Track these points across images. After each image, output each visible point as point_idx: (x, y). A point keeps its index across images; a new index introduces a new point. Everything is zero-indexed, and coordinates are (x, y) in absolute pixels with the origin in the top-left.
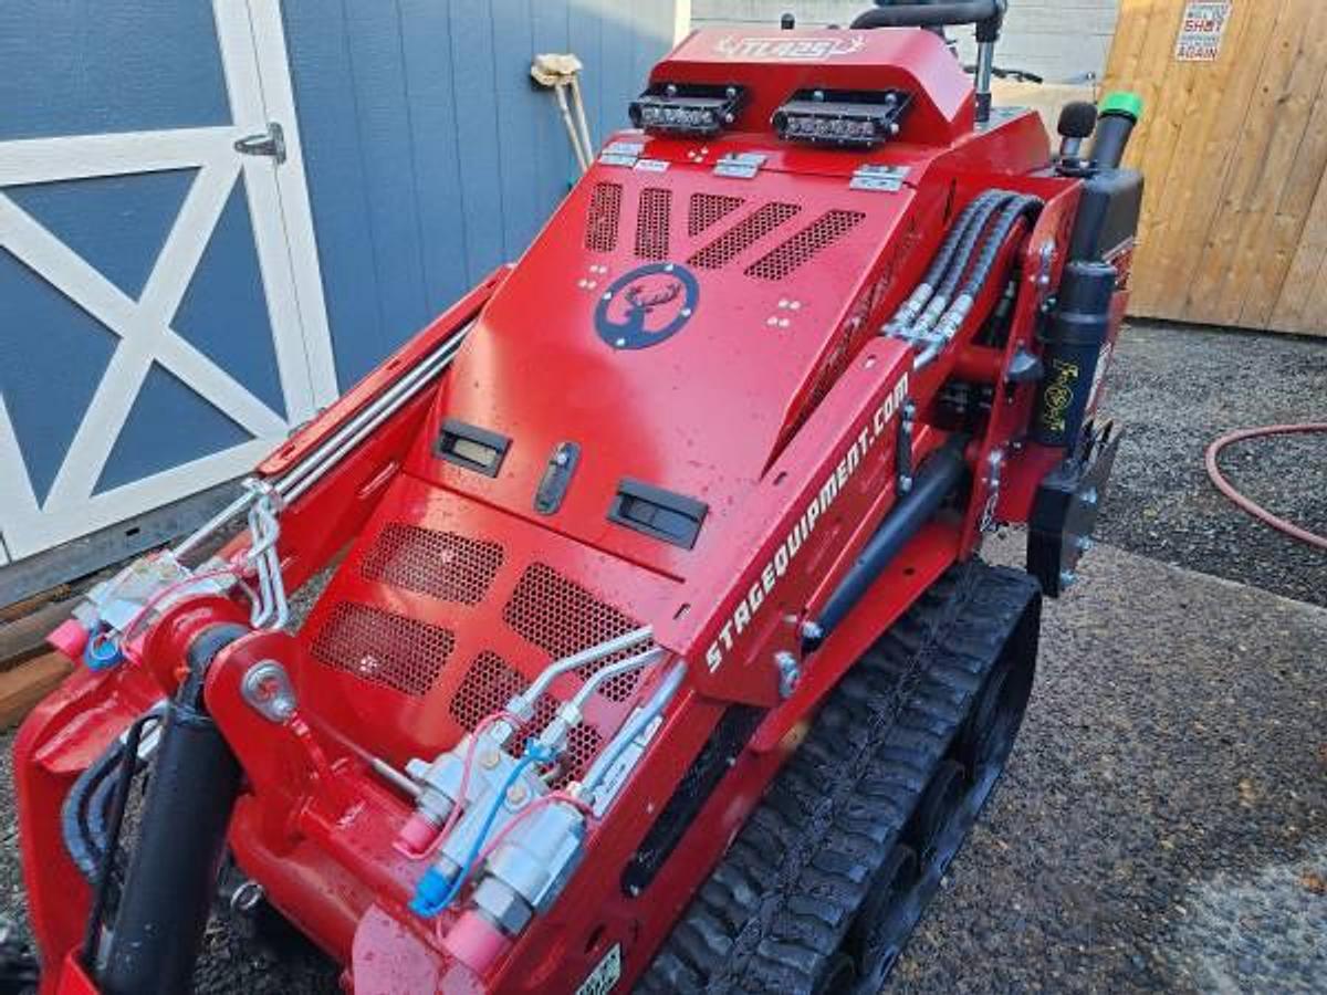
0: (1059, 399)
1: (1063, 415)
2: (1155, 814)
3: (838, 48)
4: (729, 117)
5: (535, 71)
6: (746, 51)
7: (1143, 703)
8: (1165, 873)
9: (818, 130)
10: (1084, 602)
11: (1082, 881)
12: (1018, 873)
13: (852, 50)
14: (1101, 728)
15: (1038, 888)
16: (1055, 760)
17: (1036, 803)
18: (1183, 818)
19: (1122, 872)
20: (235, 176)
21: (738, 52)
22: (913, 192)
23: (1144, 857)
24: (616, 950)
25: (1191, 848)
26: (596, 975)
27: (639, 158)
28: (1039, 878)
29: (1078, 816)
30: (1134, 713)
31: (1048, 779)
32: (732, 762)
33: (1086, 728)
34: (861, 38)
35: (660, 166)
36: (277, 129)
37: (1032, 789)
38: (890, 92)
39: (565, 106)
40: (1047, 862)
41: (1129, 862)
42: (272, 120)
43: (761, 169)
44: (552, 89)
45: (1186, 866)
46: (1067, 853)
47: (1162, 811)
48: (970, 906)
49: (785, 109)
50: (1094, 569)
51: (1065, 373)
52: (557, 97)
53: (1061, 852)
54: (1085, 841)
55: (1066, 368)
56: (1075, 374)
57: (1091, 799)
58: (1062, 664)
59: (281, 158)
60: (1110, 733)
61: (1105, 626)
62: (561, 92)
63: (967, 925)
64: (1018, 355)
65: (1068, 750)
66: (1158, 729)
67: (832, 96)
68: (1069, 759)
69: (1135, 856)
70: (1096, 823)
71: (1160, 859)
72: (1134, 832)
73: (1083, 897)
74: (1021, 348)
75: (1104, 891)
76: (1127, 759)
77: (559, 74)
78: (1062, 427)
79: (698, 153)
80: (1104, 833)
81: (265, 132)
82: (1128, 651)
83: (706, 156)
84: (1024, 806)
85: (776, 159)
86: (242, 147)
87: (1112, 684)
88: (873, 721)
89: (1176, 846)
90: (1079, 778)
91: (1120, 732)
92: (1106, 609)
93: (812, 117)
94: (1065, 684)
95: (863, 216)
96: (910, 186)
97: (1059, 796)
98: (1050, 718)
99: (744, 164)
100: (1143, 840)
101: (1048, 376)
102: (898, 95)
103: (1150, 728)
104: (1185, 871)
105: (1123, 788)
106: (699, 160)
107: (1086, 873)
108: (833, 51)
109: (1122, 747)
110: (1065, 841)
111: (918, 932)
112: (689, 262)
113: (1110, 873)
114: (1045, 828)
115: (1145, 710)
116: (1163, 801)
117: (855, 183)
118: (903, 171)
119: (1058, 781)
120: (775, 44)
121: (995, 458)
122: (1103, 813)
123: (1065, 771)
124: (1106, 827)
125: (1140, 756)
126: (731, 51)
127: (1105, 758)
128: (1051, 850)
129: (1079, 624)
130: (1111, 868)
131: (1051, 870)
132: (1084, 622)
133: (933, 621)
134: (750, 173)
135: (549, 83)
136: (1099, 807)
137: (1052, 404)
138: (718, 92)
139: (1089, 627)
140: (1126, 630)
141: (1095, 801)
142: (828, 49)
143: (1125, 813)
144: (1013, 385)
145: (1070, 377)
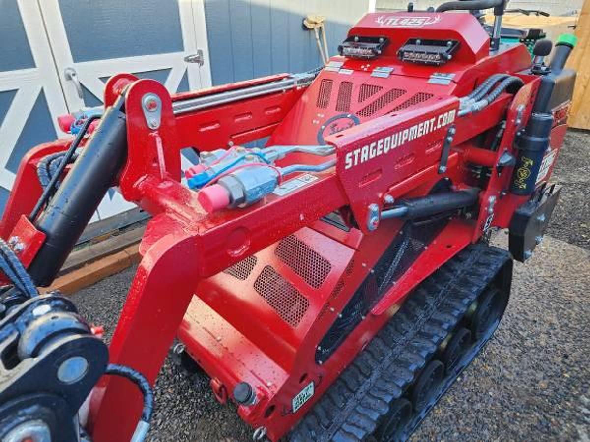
0: (524, 174)
1: (525, 181)
2: (563, 362)
3: (429, 21)
4: (379, 52)
5: (305, 22)
6: (388, 23)
7: (566, 313)
8: (563, 388)
9: (417, 57)
10: (543, 266)
11: (523, 387)
12: (493, 380)
13: (434, 22)
14: (542, 322)
15: (502, 387)
16: (518, 334)
17: (507, 352)
18: (577, 365)
19: (542, 384)
20: (185, 70)
21: (384, 24)
22: (456, 85)
23: (555, 380)
24: (312, 384)
25: (578, 378)
26: (303, 392)
27: (341, 68)
28: (502, 383)
29: (525, 359)
30: (559, 317)
31: (514, 342)
32: (363, 318)
33: (535, 321)
34: (439, 17)
35: (349, 72)
36: (200, 52)
37: (505, 346)
38: (450, 41)
39: (318, 37)
40: (508, 377)
41: (547, 381)
42: (198, 48)
43: (391, 74)
44: (313, 29)
45: (574, 385)
46: (517, 374)
47: (566, 361)
48: (469, 391)
49: (402, 49)
50: (551, 251)
51: (527, 163)
52: (315, 33)
53: (515, 374)
54: (526, 370)
55: (527, 160)
56: (532, 164)
57: (533, 352)
58: (527, 293)
59: (202, 64)
60: (547, 325)
61: (552, 277)
62: (316, 30)
63: (467, 397)
64: (504, 153)
65: (525, 330)
66: (570, 325)
67: (424, 43)
68: (524, 335)
69: (550, 379)
70: (533, 363)
71: (562, 381)
72: (551, 369)
73: (522, 393)
74: (506, 151)
75: (532, 392)
76: (553, 337)
77: (316, 23)
78: (524, 187)
79: (366, 67)
80: (537, 367)
81: (196, 53)
82: (563, 290)
83: (369, 68)
84: (500, 352)
85: (398, 69)
86: (188, 60)
87: (551, 303)
88: (427, 308)
89: (571, 376)
90: (528, 343)
91: (551, 324)
92: (554, 269)
93: (415, 52)
94: (529, 302)
95: (432, 96)
96: (455, 82)
97: (517, 350)
98: (518, 316)
99: (382, 72)
100: (554, 372)
101: (519, 164)
102: (453, 42)
103: (567, 325)
104: (573, 388)
105: (549, 349)
106: (365, 69)
107: (525, 383)
108: (426, 23)
109: (552, 332)
110: (517, 369)
111: (444, 398)
112: (357, 114)
113: (537, 385)
114: (508, 363)
115: (566, 317)
116: (566, 356)
117: (430, 81)
118: (452, 76)
119: (518, 343)
120: (402, 19)
121: (492, 199)
122: (537, 359)
123: (523, 339)
124: (538, 366)
125: (559, 336)
126: (382, 22)
127: (542, 335)
128: (511, 372)
129: (539, 275)
130: (538, 383)
131: (509, 380)
132: (542, 274)
133: (459, 268)
134: (387, 75)
135: (312, 27)
136: (536, 356)
137: (520, 176)
138: (376, 40)
139: (544, 277)
140: (562, 279)
141: (535, 353)
142: (424, 22)
143: (548, 360)
144: (501, 168)
145: (529, 165)
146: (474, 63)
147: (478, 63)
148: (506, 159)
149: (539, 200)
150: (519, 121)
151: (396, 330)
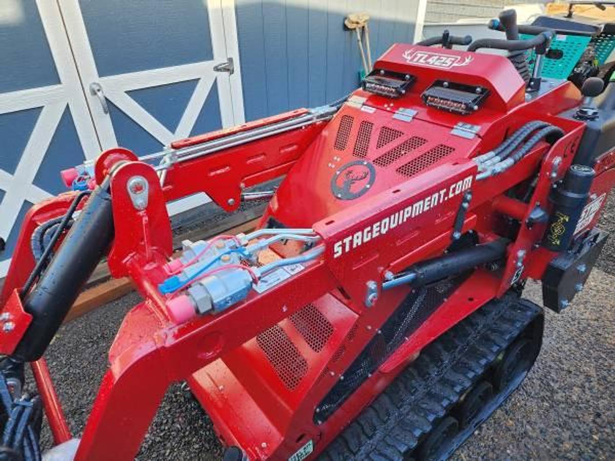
0: (558, 230)
1: (558, 237)
2: (594, 422)
3: (457, 63)
4: (403, 92)
5: (346, 22)
6: (416, 60)
7: (606, 364)
8: (590, 451)
9: (441, 104)
10: (589, 306)
11: (545, 447)
12: (513, 436)
13: (464, 64)
14: (578, 373)
15: (522, 445)
16: (549, 385)
17: (533, 404)
18: (609, 426)
19: (567, 446)
20: (213, 82)
21: (411, 60)
22: (480, 140)
23: (582, 442)
24: (311, 442)
25: (608, 442)
26: (301, 450)
27: (364, 104)
28: (523, 440)
29: (552, 415)
30: (597, 369)
31: (542, 394)
32: (370, 375)
33: (570, 372)
34: (470, 57)
35: (371, 110)
36: (231, 60)
37: (532, 397)
38: (479, 87)
39: (359, 37)
40: (530, 434)
41: (572, 442)
42: (229, 57)
43: (414, 118)
44: (355, 29)
45: (602, 449)
46: (541, 432)
47: (598, 420)
48: (485, 447)
49: (426, 93)
50: (600, 288)
53: (538, 431)
54: (552, 427)
56: (567, 220)
57: (562, 408)
58: (566, 337)
59: (232, 72)
60: (582, 377)
61: (597, 320)
62: (358, 30)
63: (482, 454)
64: (535, 209)
65: (557, 382)
66: (609, 379)
67: (452, 86)
68: (556, 386)
69: (577, 440)
70: (561, 420)
71: (589, 443)
72: (579, 428)
73: (543, 454)
74: (539, 206)
75: (555, 453)
76: (588, 392)
77: (357, 23)
78: (558, 243)
79: (389, 106)
80: (564, 426)
81: (226, 62)
82: (607, 335)
83: (392, 107)
84: (526, 405)
85: (423, 113)
86: (217, 69)
87: (591, 351)
88: (441, 365)
89: (600, 439)
90: (559, 396)
91: (588, 378)
92: (601, 310)
93: (440, 95)
94: (566, 348)
95: (454, 150)
96: (479, 137)
97: (546, 404)
98: (553, 365)
99: (405, 115)
100: (582, 432)
102: (482, 89)
103: (605, 378)
104: (601, 452)
105: (580, 405)
106: (388, 109)
107: (548, 443)
108: (455, 65)
109: (587, 384)
110: (542, 426)
111: (457, 453)
112: (374, 161)
113: (561, 445)
114: (533, 418)
115: (605, 368)
116: (598, 415)
117: (454, 132)
118: (477, 128)
119: (547, 396)
120: (430, 56)
121: (521, 253)
122: (566, 416)
123: (553, 391)
124: (565, 423)
125: (594, 391)
126: (409, 58)
127: (576, 389)
128: (534, 429)
129: (583, 317)
130: (562, 443)
131: (530, 438)
132: (586, 315)
133: (481, 322)
134: (409, 119)
135: (353, 27)
136: (565, 413)
137: (554, 231)
138: (401, 77)
139: (587, 320)
140: (608, 323)
141: (564, 409)
142: (453, 62)
143: (578, 418)
145: (564, 221)
146: (505, 112)
147: (509, 113)
148: (537, 214)
149: (579, 251)
150: (554, 175)
151: (406, 388)
